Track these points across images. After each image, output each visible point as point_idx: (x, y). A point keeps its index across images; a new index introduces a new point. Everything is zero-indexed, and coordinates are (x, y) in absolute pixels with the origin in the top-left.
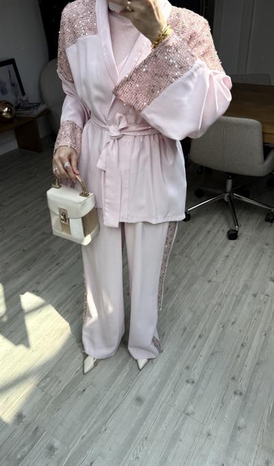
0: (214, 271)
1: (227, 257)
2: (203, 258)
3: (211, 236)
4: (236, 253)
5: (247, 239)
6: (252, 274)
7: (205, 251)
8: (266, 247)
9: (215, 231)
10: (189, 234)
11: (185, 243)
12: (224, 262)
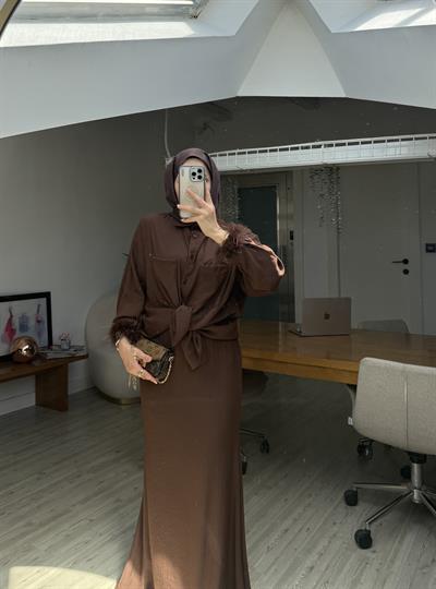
2: (273, 568)
4: (325, 564)
12: (305, 577)
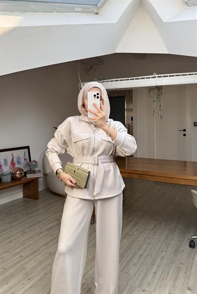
0: (147, 283)
1: (155, 273)
3: (143, 258)
4: (161, 270)
5: (168, 260)
6: (174, 285)
7: (139, 269)
8: (182, 266)
9: (146, 255)
10: (127, 256)
11: (125, 263)
12: (153, 277)
